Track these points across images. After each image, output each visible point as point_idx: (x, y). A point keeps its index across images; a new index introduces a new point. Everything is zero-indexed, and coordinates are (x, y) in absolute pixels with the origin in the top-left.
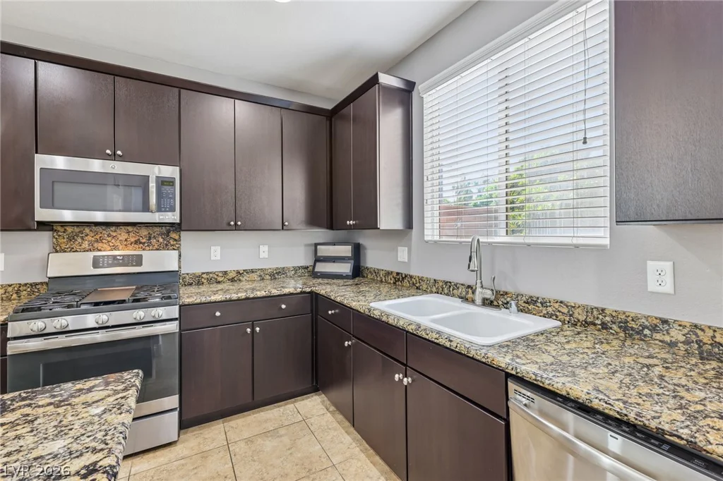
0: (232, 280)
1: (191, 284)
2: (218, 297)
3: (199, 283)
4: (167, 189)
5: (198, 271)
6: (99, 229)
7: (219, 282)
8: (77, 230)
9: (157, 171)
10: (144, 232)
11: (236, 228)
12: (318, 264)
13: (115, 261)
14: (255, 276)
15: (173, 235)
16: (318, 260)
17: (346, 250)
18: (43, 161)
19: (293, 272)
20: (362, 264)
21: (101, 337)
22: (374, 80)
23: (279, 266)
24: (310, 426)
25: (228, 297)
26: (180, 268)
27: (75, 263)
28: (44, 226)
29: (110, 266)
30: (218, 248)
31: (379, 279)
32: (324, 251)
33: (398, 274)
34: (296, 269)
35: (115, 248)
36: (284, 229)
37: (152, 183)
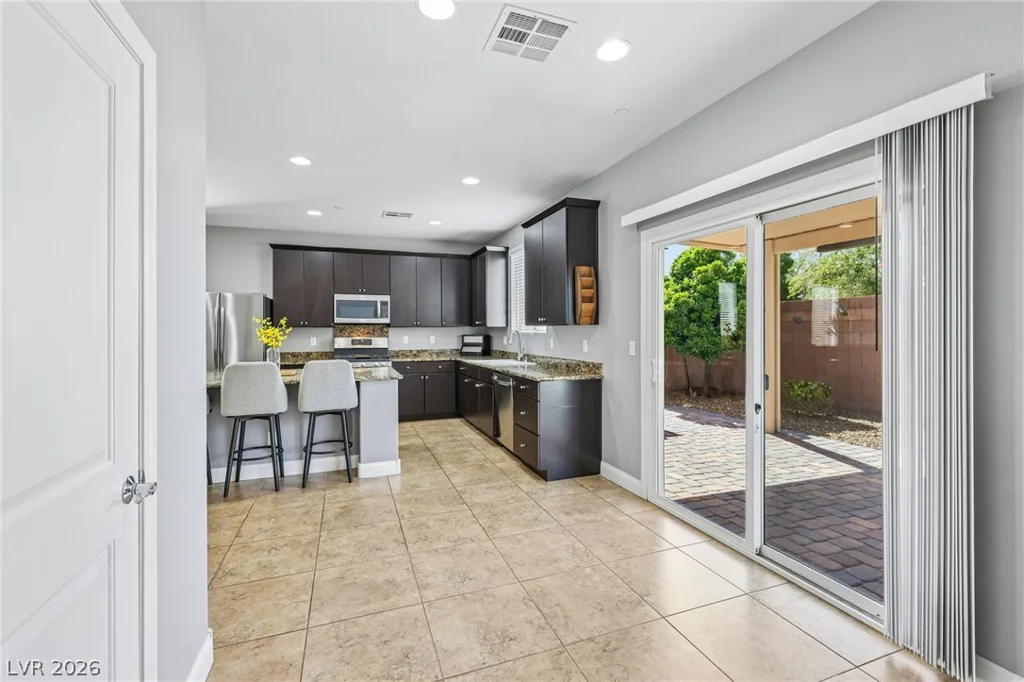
0: (414, 355)
1: (394, 356)
3: (397, 356)
4: (384, 307)
5: (397, 349)
6: (351, 326)
7: (408, 356)
8: (343, 327)
9: (379, 298)
10: (371, 328)
11: (417, 326)
12: (464, 347)
13: (360, 342)
14: (427, 353)
15: (385, 330)
16: (464, 345)
17: (480, 339)
18: (338, 297)
19: (449, 353)
22: (484, 250)
23: (441, 348)
25: (413, 360)
26: (389, 347)
27: (342, 343)
28: (336, 325)
29: (358, 344)
30: (407, 337)
31: (497, 354)
32: (468, 340)
33: (503, 352)
34: (452, 351)
35: (360, 336)
36: (442, 326)
37: (379, 305)
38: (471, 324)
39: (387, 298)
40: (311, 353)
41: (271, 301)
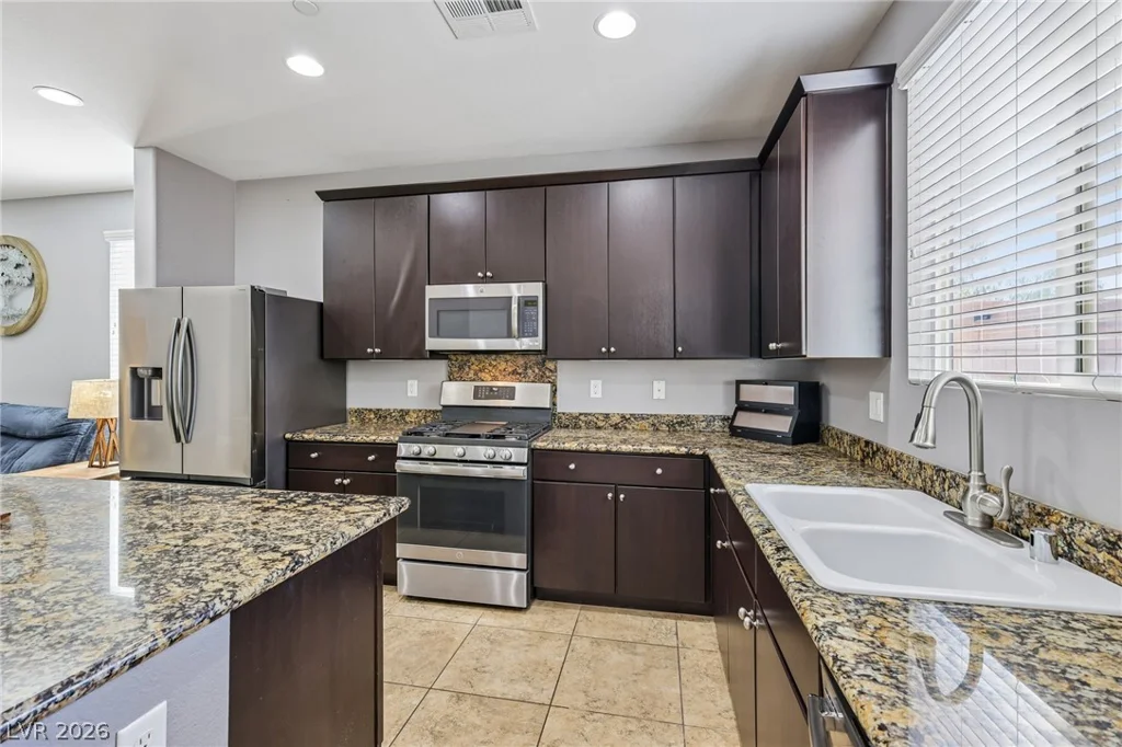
0: (616, 427)
1: (567, 427)
2: (573, 446)
3: (576, 427)
4: (529, 310)
5: (575, 410)
6: (481, 357)
7: (599, 428)
8: (465, 358)
9: (515, 290)
10: (521, 361)
11: (609, 356)
12: (740, 414)
13: (492, 393)
14: (645, 423)
15: (550, 365)
16: (742, 407)
17: (785, 395)
18: (433, 292)
19: (704, 424)
20: (824, 421)
21: (459, 469)
23: (682, 413)
24: (682, 658)
25: (584, 447)
26: (554, 404)
27: (456, 393)
28: (436, 355)
29: (487, 398)
30: (599, 382)
31: (842, 450)
32: (750, 394)
33: (867, 443)
34: (710, 420)
35: (495, 378)
36: (676, 356)
37: (514, 306)
38: (758, 351)
39: (535, 289)
40: (407, 412)
41: (321, 305)
